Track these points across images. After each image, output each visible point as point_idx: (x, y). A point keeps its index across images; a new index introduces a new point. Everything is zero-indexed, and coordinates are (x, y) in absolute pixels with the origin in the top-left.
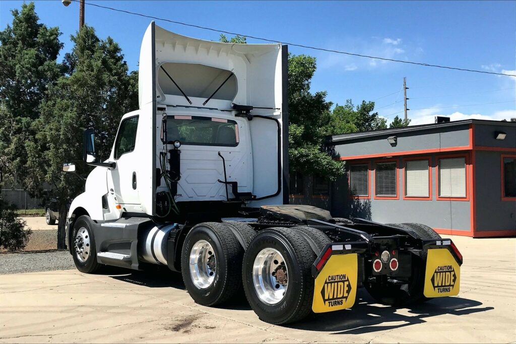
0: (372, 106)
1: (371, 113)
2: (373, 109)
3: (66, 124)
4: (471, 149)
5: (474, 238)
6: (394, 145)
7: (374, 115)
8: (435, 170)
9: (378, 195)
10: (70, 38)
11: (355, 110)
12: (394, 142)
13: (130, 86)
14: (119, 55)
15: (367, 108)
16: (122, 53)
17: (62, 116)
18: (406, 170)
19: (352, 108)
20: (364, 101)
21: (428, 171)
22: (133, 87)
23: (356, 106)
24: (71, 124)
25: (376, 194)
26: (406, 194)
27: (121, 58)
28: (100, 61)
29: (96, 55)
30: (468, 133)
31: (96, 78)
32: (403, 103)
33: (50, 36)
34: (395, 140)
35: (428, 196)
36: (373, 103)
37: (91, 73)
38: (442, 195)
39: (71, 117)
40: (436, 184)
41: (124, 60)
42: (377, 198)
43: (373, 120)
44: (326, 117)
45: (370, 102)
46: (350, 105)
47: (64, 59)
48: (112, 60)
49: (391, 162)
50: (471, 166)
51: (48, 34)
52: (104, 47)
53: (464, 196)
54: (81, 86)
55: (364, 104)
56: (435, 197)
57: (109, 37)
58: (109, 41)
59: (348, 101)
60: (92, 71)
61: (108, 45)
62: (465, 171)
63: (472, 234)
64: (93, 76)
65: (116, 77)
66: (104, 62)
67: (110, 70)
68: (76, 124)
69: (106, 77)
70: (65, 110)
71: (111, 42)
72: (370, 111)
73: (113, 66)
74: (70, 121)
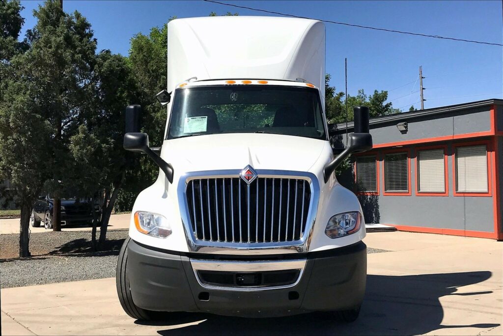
0: (385, 96)
1: (384, 104)
2: (386, 99)
3: (16, 109)
4: (493, 134)
5: (498, 241)
6: (404, 132)
7: (388, 106)
8: (451, 158)
9: (388, 191)
10: (33, 14)
11: (368, 100)
12: (404, 129)
13: (97, 66)
14: (87, 31)
15: (379, 98)
16: (91, 28)
17: (12, 100)
18: (418, 160)
19: (365, 99)
20: (376, 91)
21: (443, 160)
22: (99, 67)
23: (368, 96)
24: (22, 110)
25: (385, 190)
26: (419, 188)
27: (91, 35)
28: (62, 37)
29: (59, 30)
30: (489, 115)
31: (54, 55)
32: (420, 93)
33: (8, 10)
34: (405, 127)
35: (443, 191)
36: (386, 92)
37: (48, 49)
38: (460, 190)
39: (22, 101)
40: (452, 177)
41: (93, 37)
42: (386, 194)
43: (387, 110)
44: (336, 108)
45: (382, 91)
46: (362, 95)
47: (26, 37)
48: (77, 36)
49: (401, 152)
50: (494, 153)
51: (6, 7)
52: (70, 23)
53: (486, 190)
54: (37, 65)
55: (377, 94)
56: (452, 192)
57: (76, 11)
58: (76, 16)
59: (360, 92)
60: (50, 47)
61: (75, 20)
62: (486, 159)
63: (496, 236)
64: (50, 53)
65: (80, 55)
66: (68, 39)
67: (74, 47)
68: (28, 110)
69: (67, 55)
70: (18, 94)
71: (78, 16)
72: (383, 101)
73: (77, 43)
74: (20, 105)
